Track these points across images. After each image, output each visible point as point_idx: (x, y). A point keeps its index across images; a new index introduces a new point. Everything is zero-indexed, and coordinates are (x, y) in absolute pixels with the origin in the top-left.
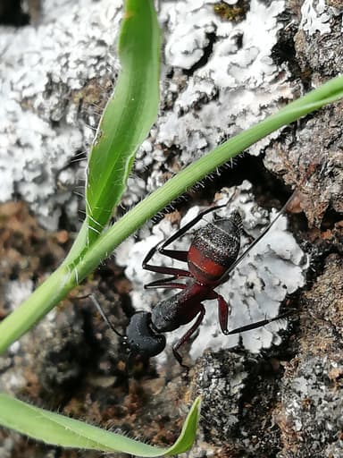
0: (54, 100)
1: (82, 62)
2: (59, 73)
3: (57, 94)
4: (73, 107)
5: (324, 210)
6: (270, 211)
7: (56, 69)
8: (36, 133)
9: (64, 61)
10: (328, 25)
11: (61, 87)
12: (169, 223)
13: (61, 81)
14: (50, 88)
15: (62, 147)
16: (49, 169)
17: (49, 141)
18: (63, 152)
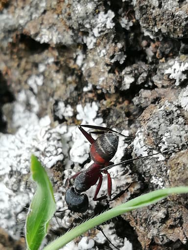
0: (14, 179)
1: (27, 160)
2: (16, 166)
3: (15, 176)
4: (23, 183)
5: (149, 243)
6: (124, 239)
7: (15, 164)
8: (6, 194)
9: (18, 159)
10: (147, 152)
11: (17, 173)
12: (73, 242)
13: (17, 170)
14: (11, 173)
15: (19, 201)
16: (12, 212)
17: (12, 198)
18: (19, 204)
